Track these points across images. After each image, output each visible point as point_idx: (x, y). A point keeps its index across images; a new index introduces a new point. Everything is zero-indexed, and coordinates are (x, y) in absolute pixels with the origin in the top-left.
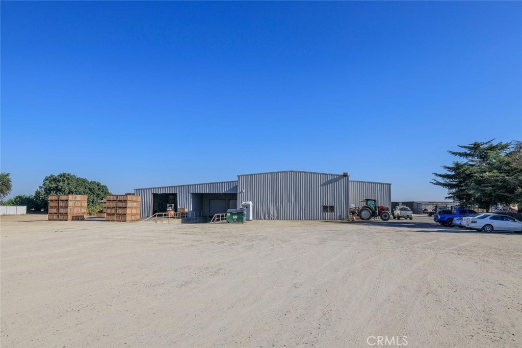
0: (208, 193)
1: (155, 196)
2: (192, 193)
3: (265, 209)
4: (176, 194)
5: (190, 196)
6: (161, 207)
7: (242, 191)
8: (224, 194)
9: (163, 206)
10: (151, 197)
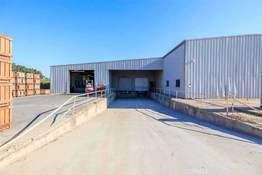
0: (125, 70)
1: (72, 73)
2: (109, 70)
3: (222, 85)
4: (93, 71)
5: (107, 73)
6: (77, 83)
7: (192, 61)
8: (140, 71)
9: (79, 83)
10: (68, 73)
